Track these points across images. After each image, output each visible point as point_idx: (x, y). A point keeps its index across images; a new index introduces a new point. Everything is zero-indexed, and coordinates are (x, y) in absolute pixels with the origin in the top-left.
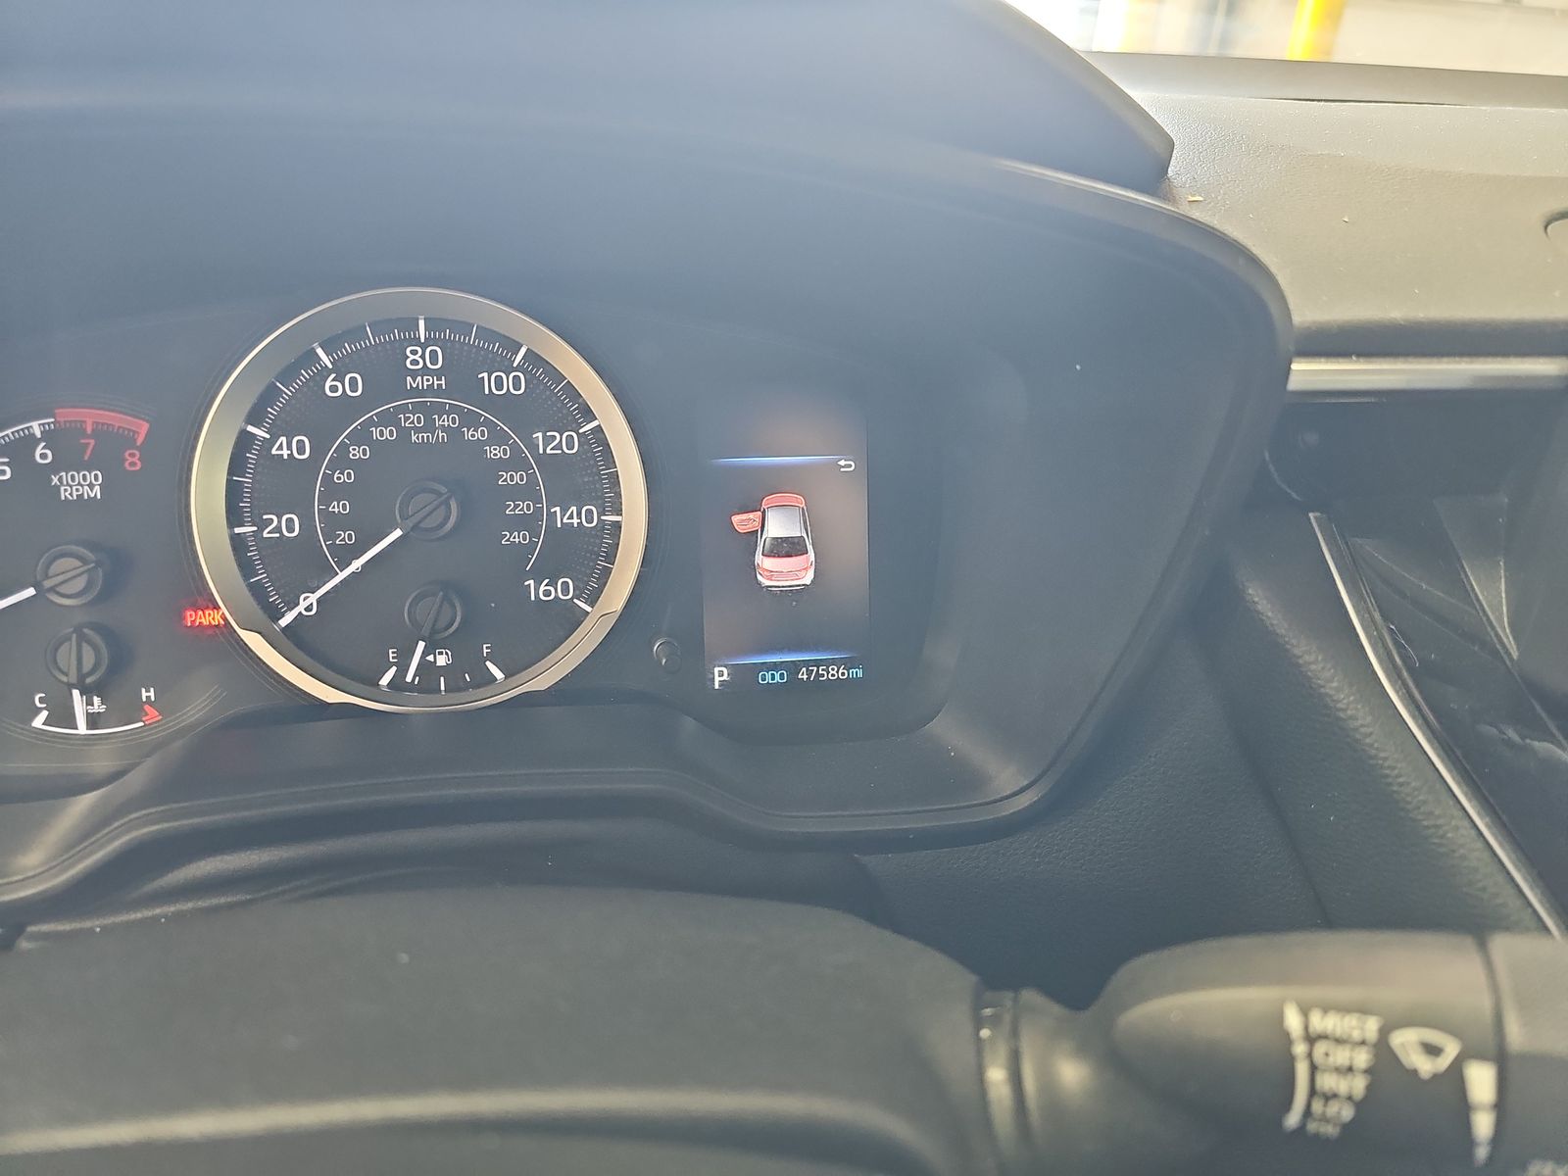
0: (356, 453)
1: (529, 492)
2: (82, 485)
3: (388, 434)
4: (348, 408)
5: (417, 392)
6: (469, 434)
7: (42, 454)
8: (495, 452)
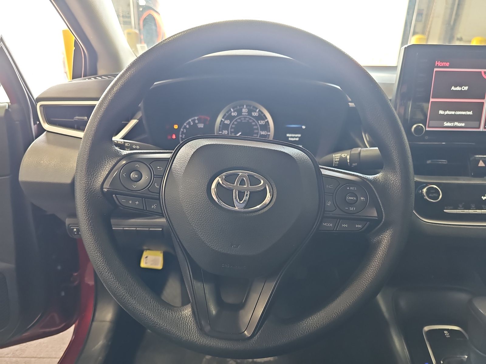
0: (235, 123)
1: (257, 129)
2: (201, 126)
3: (239, 120)
4: (234, 117)
5: (243, 115)
6: (250, 121)
7: (197, 121)
8: (253, 123)
